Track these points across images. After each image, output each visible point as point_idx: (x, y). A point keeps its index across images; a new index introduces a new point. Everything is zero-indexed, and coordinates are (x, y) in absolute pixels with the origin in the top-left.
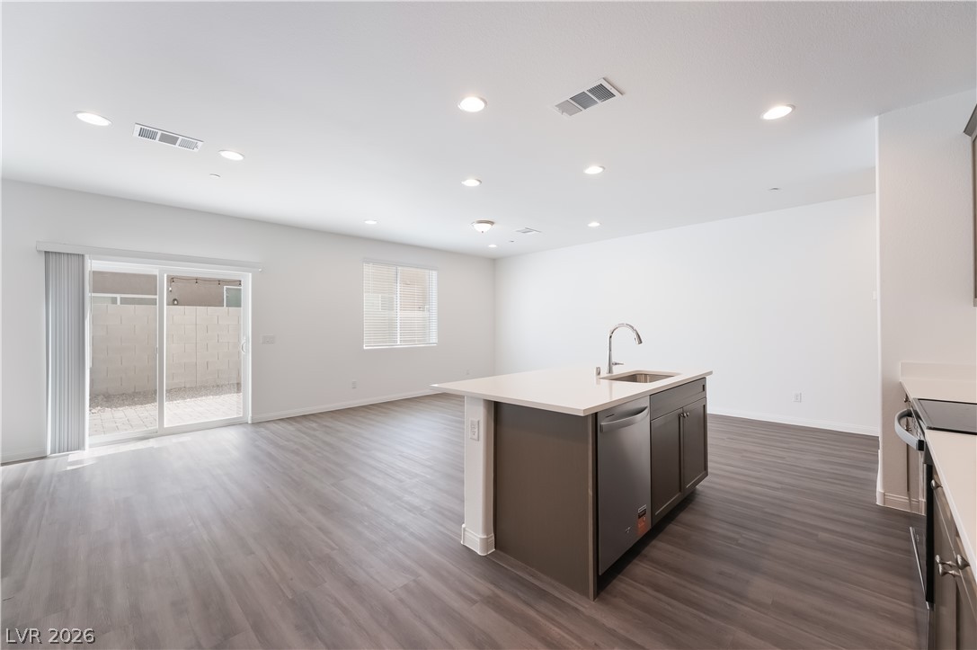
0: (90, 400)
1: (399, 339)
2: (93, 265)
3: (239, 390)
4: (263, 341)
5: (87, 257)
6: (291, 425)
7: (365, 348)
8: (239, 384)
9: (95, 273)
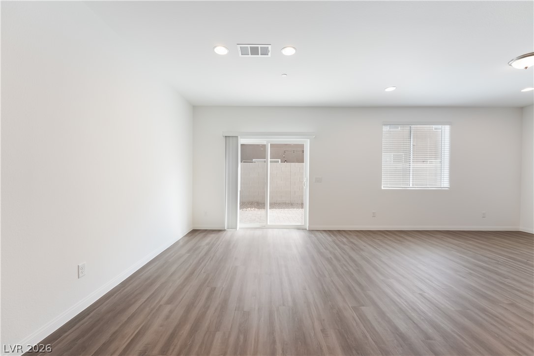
0: (240, 206)
1: (411, 182)
2: (242, 141)
3: (302, 208)
4: (316, 181)
5: (239, 137)
6: (330, 236)
7: (383, 188)
8: (302, 204)
9: (242, 145)
